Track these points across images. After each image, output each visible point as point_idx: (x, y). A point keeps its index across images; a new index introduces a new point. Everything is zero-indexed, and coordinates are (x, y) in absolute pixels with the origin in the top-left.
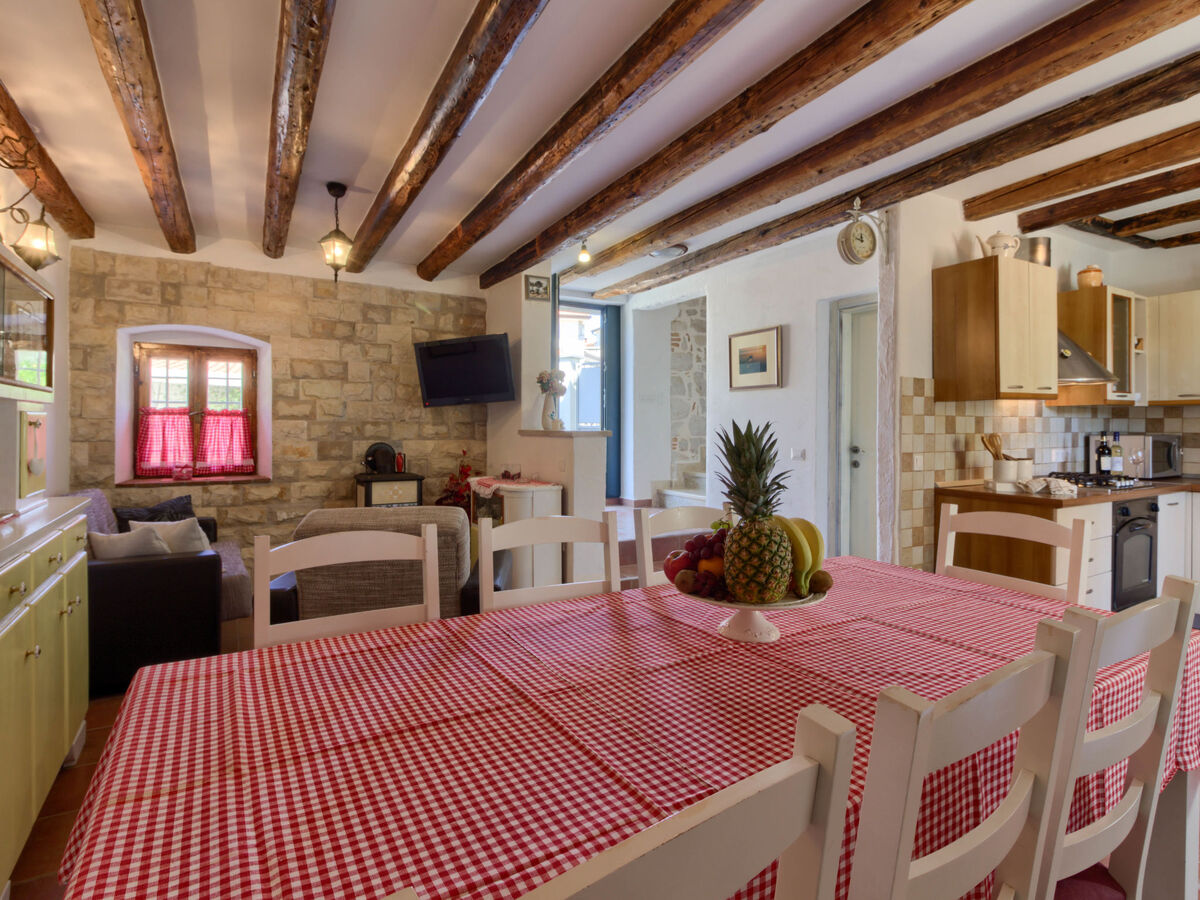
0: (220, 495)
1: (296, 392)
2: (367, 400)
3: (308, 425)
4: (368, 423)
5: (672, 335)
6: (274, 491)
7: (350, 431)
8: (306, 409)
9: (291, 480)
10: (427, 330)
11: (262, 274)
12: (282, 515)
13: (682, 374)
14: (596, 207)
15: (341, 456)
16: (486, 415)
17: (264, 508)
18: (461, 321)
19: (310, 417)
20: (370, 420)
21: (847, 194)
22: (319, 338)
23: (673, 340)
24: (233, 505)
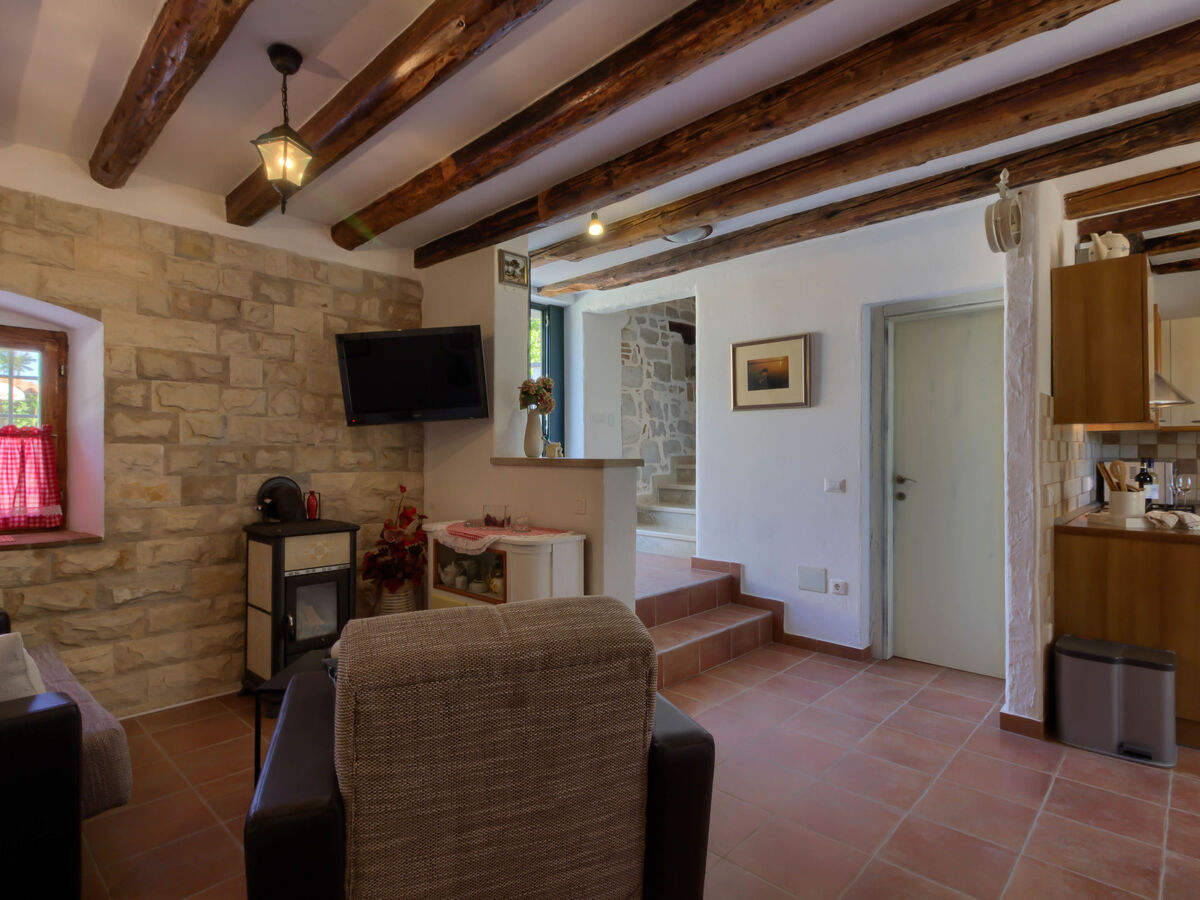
0: (10, 569)
1: (146, 398)
2: (259, 415)
3: (166, 451)
4: (261, 448)
5: (623, 345)
6: (108, 556)
7: (234, 460)
8: (162, 427)
9: (137, 537)
10: (345, 318)
11: (87, 209)
12: (123, 594)
13: (632, 392)
14: (675, 147)
15: (220, 498)
16: (422, 438)
17: (92, 584)
18: (391, 309)
19: (168, 439)
20: (264, 443)
21: (969, 168)
22: (185, 318)
23: (623, 351)
24: (33, 584)
